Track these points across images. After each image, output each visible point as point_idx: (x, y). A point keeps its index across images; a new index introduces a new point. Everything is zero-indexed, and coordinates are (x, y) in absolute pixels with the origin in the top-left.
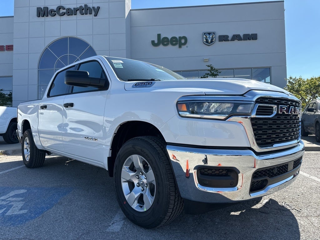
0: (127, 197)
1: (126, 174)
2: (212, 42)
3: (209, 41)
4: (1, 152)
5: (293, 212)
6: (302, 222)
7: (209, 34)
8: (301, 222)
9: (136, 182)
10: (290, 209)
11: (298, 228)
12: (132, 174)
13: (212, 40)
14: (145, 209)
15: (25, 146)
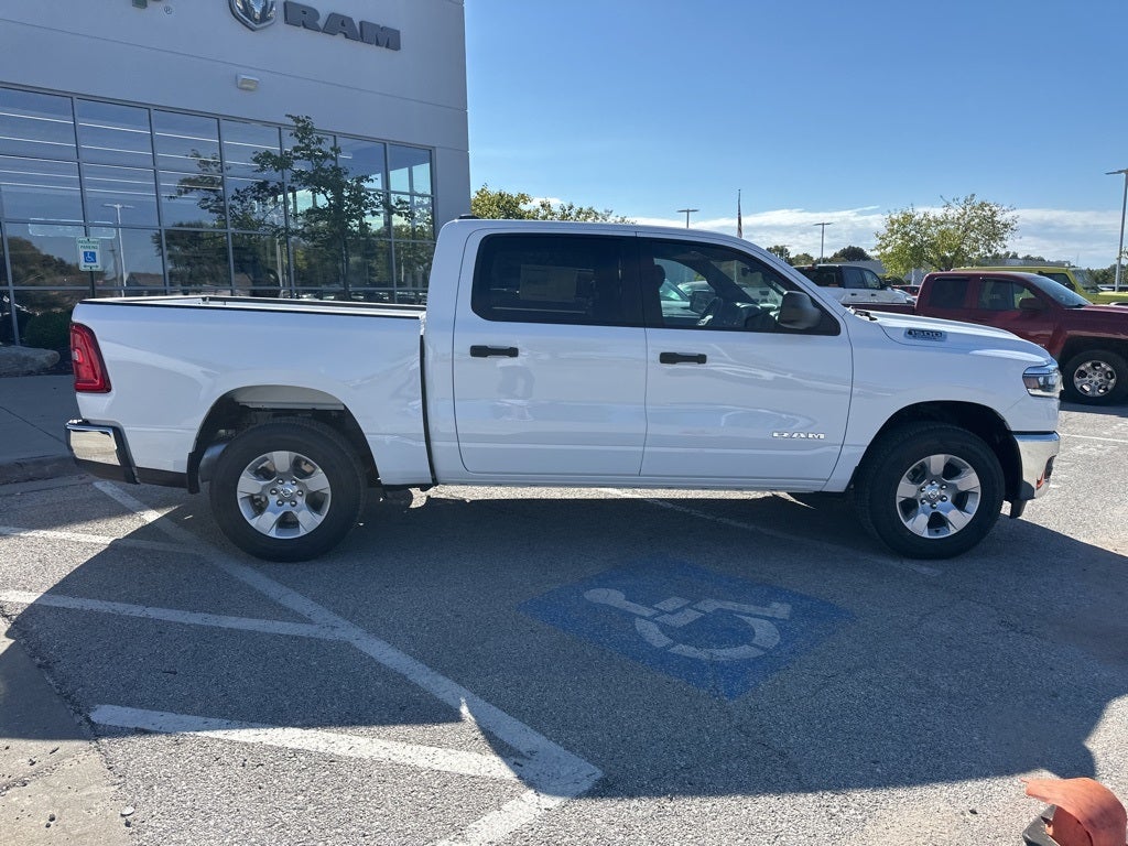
0: (909, 526)
2: (264, 18)
3: (258, 10)
12: (915, 487)
13: (265, 10)
14: (953, 531)
15: (248, 484)
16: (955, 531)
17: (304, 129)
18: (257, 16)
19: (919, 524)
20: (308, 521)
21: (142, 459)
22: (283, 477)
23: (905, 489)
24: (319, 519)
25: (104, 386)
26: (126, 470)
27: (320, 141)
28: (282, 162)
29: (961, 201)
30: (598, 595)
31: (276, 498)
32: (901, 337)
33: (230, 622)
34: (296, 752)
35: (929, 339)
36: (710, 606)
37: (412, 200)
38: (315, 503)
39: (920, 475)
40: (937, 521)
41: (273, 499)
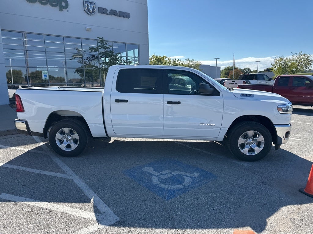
2: (93, 12)
3: (91, 10)
7: (91, 3)
12: (244, 140)
13: (93, 10)
14: (256, 153)
15: (58, 136)
16: (257, 153)
17: (102, 41)
18: (91, 11)
19: (245, 151)
20: (74, 146)
21: (32, 129)
22: (68, 135)
23: (241, 141)
24: (76, 146)
25: (23, 111)
26: (29, 132)
27: (106, 44)
28: (96, 50)
29: (298, 54)
30: (146, 169)
31: (66, 140)
32: (239, 96)
33: (46, 173)
34: (43, 208)
35: (248, 97)
36: (176, 173)
37: (134, 59)
38: (75, 141)
39: (246, 137)
40: (251, 150)
41: (65, 140)
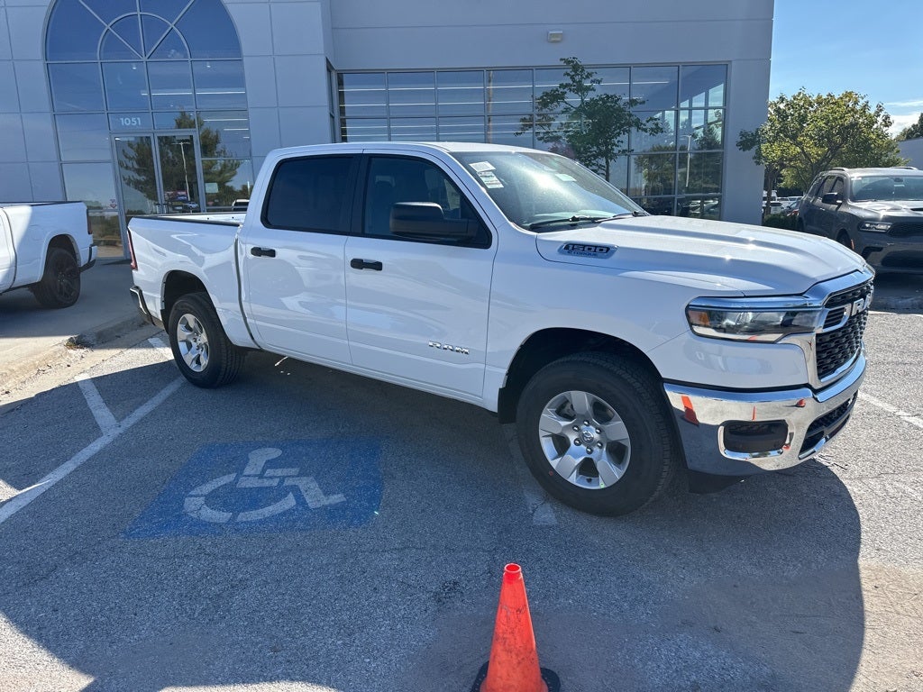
0: (554, 463)
1: (550, 422)
4: (71, 340)
5: (835, 470)
6: (855, 490)
8: (853, 489)
9: (572, 437)
10: (828, 464)
11: (852, 501)
12: (564, 423)
14: (601, 485)
15: (181, 330)
19: (567, 466)
20: (204, 362)
24: (207, 361)
31: (196, 344)
32: (553, 252)
37: (706, 113)
40: (589, 469)
